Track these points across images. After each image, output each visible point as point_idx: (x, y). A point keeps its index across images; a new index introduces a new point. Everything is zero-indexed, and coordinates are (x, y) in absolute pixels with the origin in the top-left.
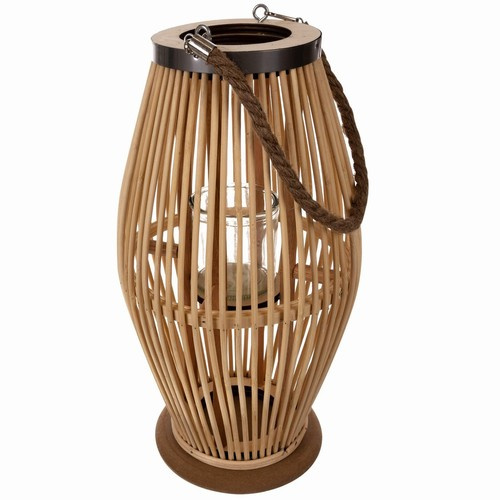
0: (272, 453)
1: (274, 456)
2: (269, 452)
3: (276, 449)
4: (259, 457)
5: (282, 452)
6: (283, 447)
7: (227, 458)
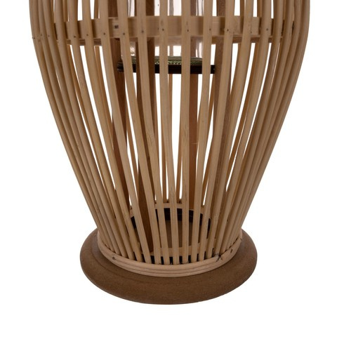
0: (205, 258)
1: (207, 261)
2: (202, 257)
3: (210, 254)
4: (190, 261)
5: (217, 257)
6: (217, 252)
7: (153, 262)
